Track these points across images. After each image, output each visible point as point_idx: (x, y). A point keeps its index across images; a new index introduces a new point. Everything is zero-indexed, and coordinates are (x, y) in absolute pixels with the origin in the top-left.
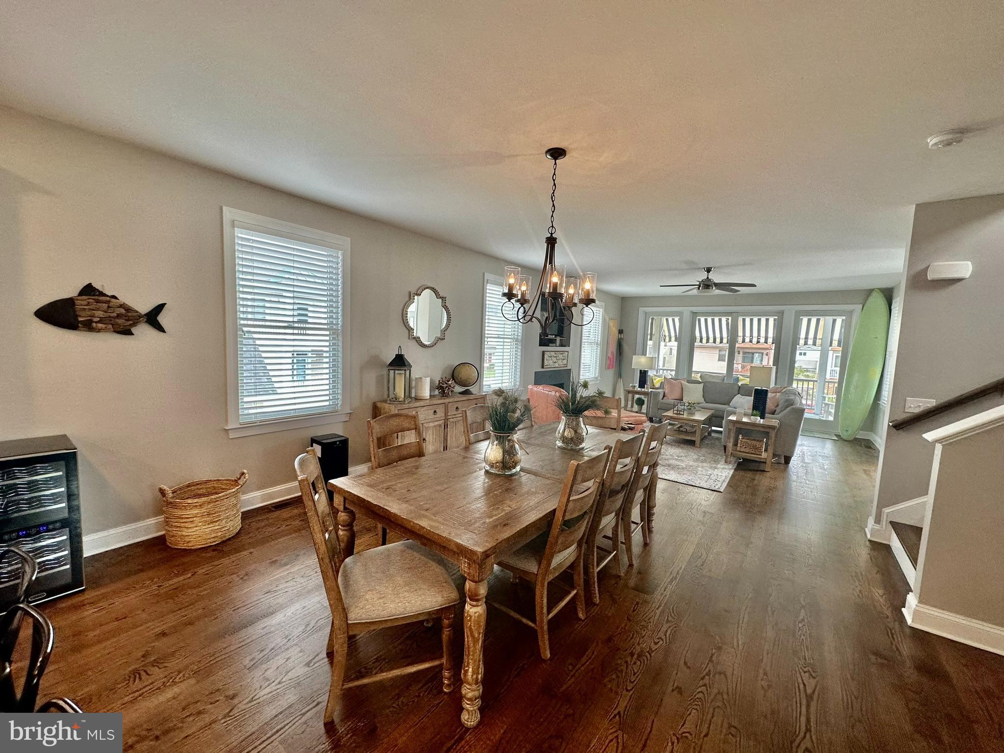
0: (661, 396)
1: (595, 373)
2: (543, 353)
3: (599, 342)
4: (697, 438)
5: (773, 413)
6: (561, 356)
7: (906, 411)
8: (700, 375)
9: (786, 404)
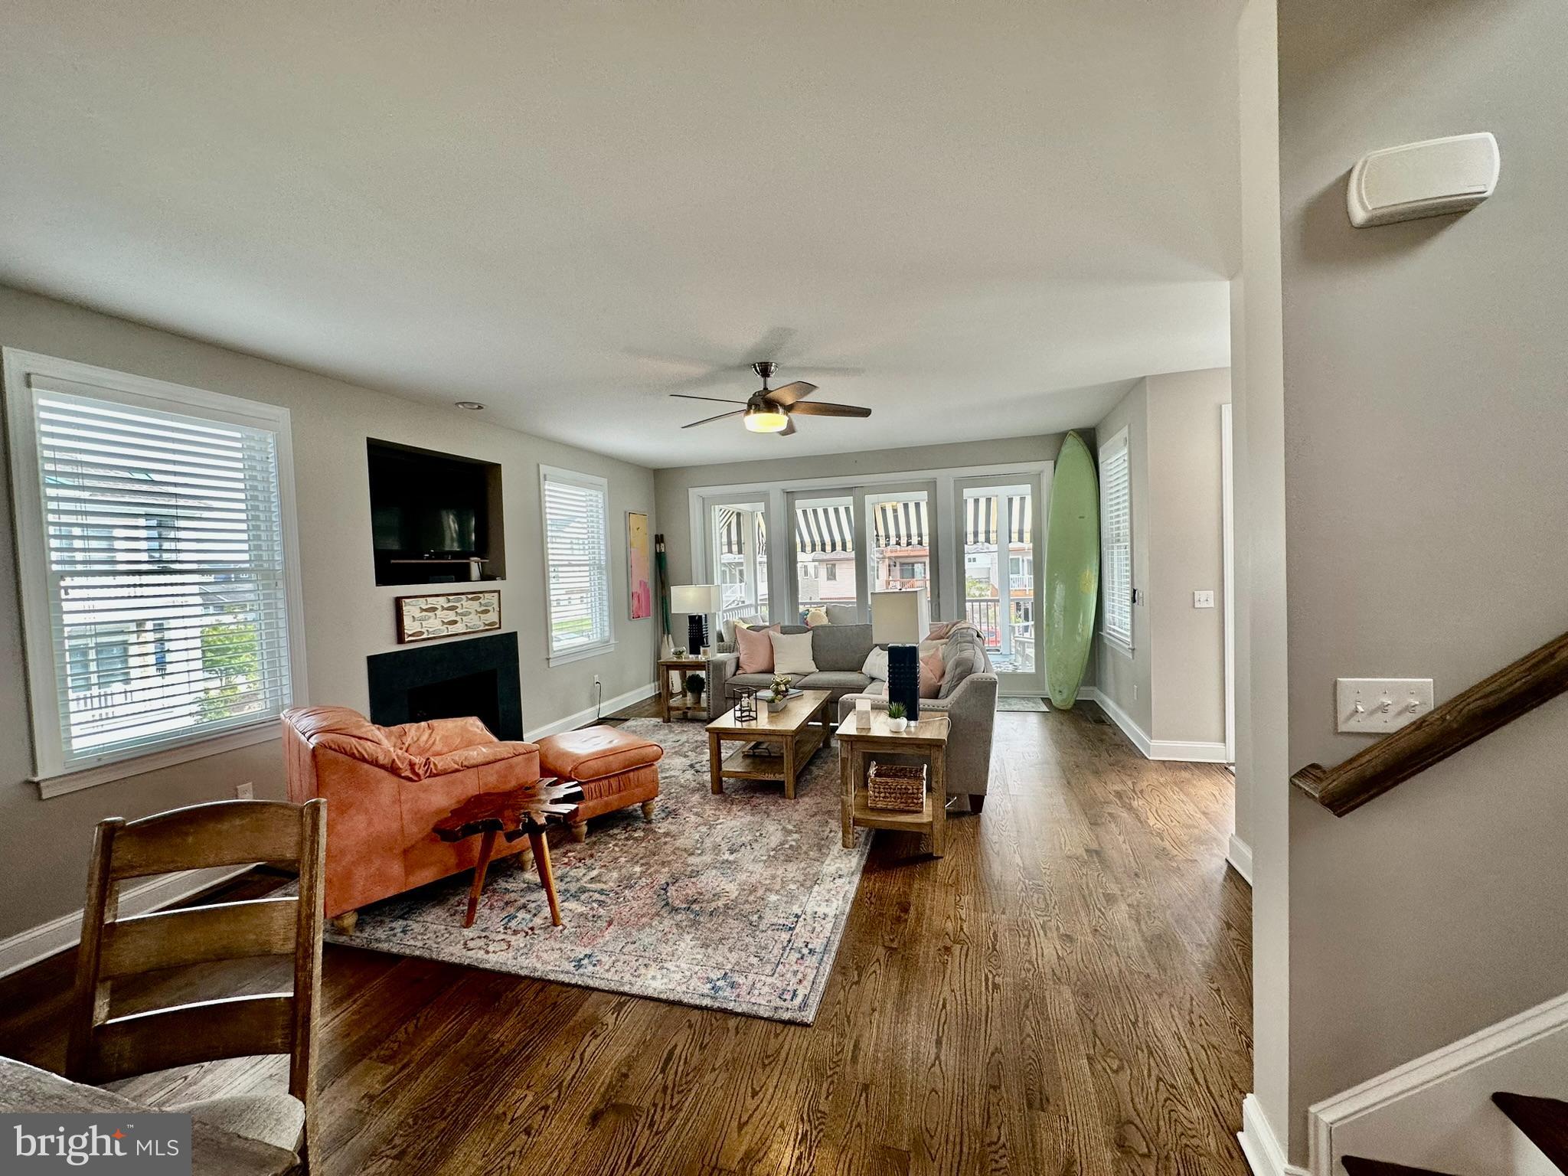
0: (730, 669)
1: (602, 631)
2: (398, 603)
3: (603, 563)
4: (786, 776)
5: (935, 694)
6: (475, 605)
7: (1342, 728)
8: (824, 609)
9: (959, 670)
